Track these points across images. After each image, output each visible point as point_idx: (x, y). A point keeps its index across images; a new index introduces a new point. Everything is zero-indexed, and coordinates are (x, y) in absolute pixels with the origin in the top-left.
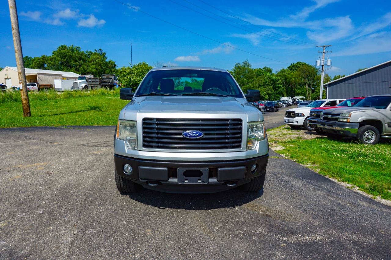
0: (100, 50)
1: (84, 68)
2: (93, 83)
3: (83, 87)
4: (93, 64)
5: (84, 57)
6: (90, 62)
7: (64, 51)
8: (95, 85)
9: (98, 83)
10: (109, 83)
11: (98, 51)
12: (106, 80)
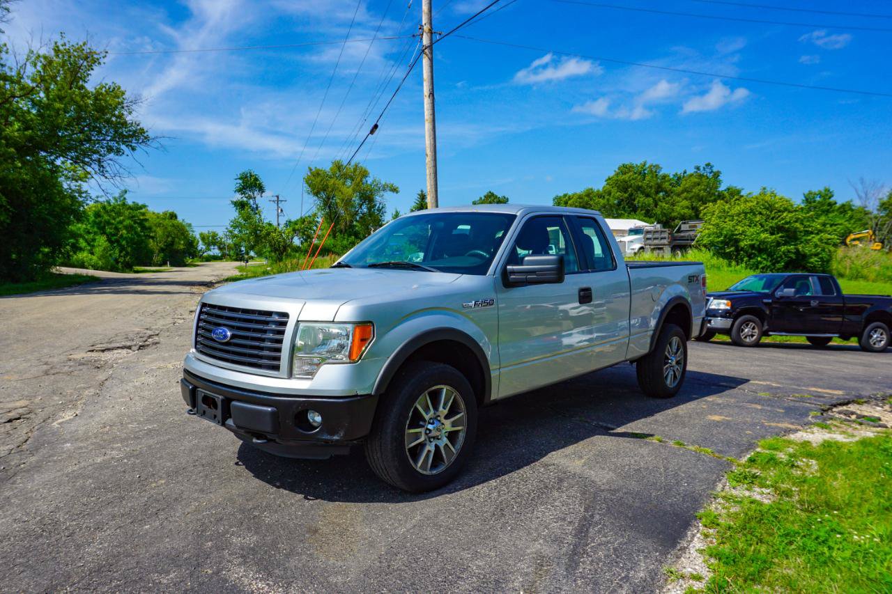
0: (708, 165)
1: (662, 209)
2: (656, 242)
3: (636, 251)
4: (686, 198)
5: (666, 185)
6: (679, 195)
7: (626, 177)
8: (659, 245)
9: (665, 241)
10: (693, 240)
11: (702, 169)
12: (687, 234)
